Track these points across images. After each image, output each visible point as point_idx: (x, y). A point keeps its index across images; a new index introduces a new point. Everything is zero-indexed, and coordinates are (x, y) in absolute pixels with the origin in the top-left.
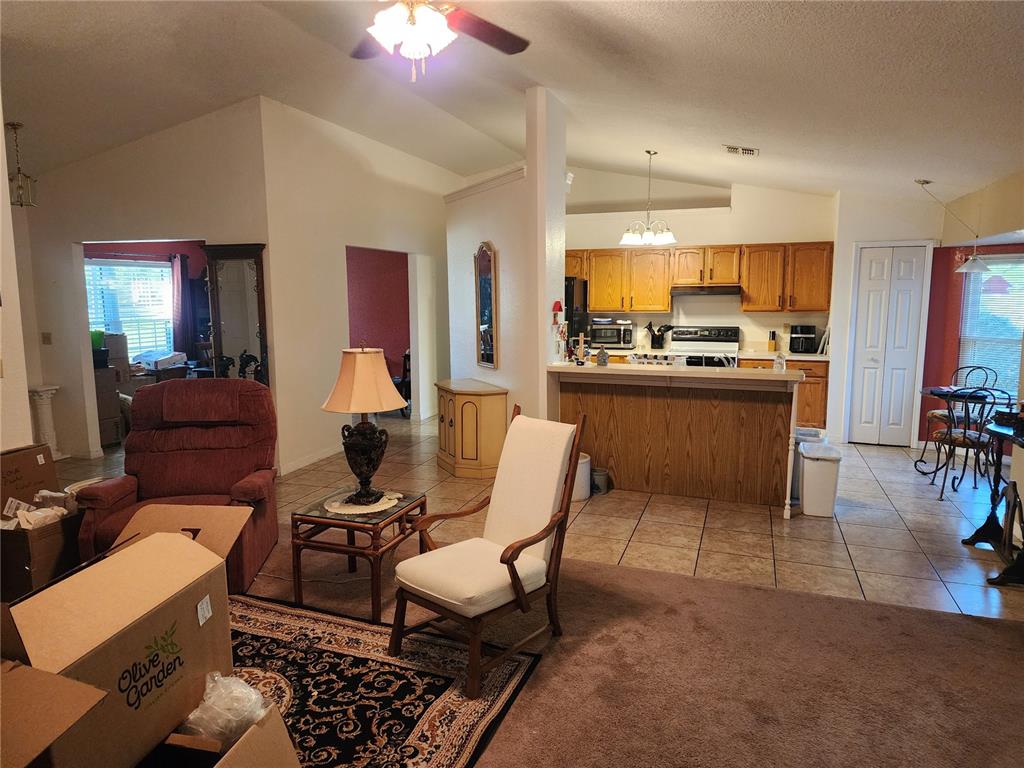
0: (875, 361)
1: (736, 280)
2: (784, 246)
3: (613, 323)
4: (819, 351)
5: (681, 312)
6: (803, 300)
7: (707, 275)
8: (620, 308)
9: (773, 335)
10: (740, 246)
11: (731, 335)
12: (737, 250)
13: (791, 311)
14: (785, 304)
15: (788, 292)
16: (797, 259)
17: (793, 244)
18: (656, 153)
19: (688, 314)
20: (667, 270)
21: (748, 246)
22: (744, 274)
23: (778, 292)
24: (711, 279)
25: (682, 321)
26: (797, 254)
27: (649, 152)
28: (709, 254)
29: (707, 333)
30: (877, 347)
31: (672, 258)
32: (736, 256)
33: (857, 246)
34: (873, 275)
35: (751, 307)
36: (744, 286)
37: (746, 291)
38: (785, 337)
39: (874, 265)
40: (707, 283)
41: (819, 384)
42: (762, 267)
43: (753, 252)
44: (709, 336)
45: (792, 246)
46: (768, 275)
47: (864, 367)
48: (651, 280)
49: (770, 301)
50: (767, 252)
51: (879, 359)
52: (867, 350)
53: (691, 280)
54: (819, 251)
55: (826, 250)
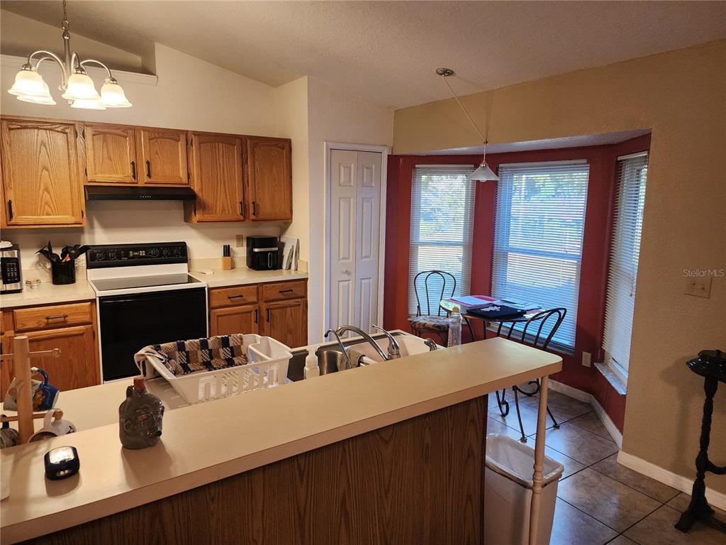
0: (348, 273)
1: (185, 180)
2: (241, 140)
4: (285, 266)
5: (96, 224)
6: (266, 208)
7: (143, 170)
9: (227, 251)
10: (186, 134)
11: (177, 253)
12: (182, 138)
13: (254, 220)
14: (247, 211)
15: (250, 198)
16: (256, 157)
19: (107, 226)
20: (73, 158)
22: (195, 171)
23: (239, 199)
24: (149, 175)
25: (101, 237)
28: (143, 138)
29: (142, 253)
30: (348, 258)
31: (80, 139)
32: (181, 147)
33: (327, 147)
34: (342, 180)
35: (207, 217)
36: (196, 188)
37: (200, 195)
38: (241, 252)
39: (342, 169)
40: (143, 181)
41: (299, 305)
42: (217, 164)
43: (203, 143)
44: (147, 257)
45: (250, 139)
46: (224, 177)
47: (339, 281)
48: (45, 172)
49: (230, 208)
50: (221, 145)
51: (351, 271)
52: (341, 261)
53: (120, 176)
54: (279, 149)
55: (283, 149)
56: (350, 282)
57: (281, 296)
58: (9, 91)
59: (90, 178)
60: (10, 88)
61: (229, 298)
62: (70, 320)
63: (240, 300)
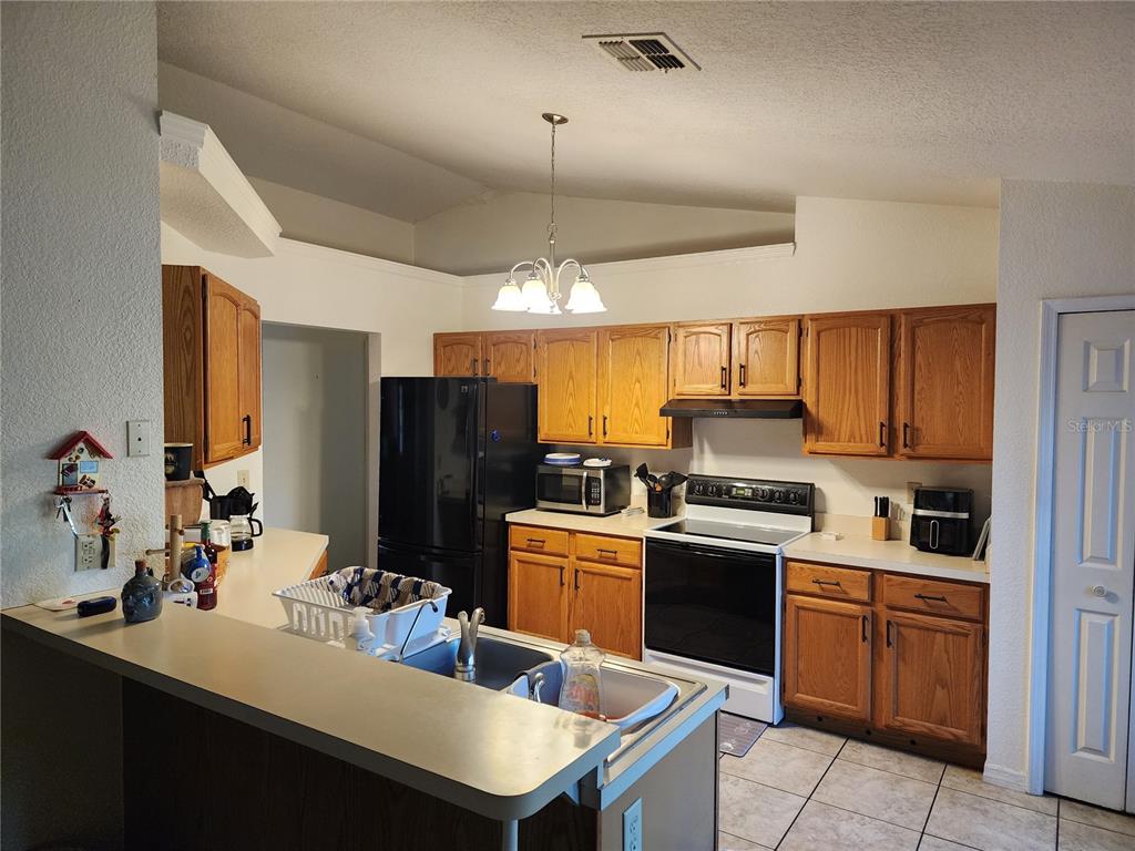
0: (1111, 597)
1: (792, 388)
2: (891, 318)
3: (579, 465)
5: (706, 447)
6: (936, 429)
7: (736, 377)
8: (587, 438)
10: (800, 320)
11: (795, 498)
12: (793, 328)
13: (910, 458)
14: (894, 440)
15: (901, 416)
16: (919, 343)
17: (909, 312)
18: (563, 120)
21: (815, 318)
22: (808, 374)
23: (880, 415)
24: (743, 385)
25: (709, 466)
26: (918, 332)
27: (548, 117)
28: (739, 335)
29: (749, 493)
31: (673, 344)
32: (791, 338)
33: (1047, 309)
35: (822, 446)
36: (809, 399)
37: (813, 410)
38: (905, 513)
40: (736, 393)
41: (966, 636)
42: (845, 362)
43: (825, 330)
44: (753, 500)
45: (905, 314)
46: (856, 381)
47: (1081, 610)
48: (638, 385)
49: (863, 432)
50: (854, 330)
51: (1119, 594)
52: (1084, 564)
53: (710, 386)
54: (970, 325)
55: (982, 324)
56: (1117, 619)
57: (920, 604)
58: (493, 308)
59: (678, 390)
60: (494, 304)
61: (817, 582)
62: (621, 558)
63: (836, 591)
